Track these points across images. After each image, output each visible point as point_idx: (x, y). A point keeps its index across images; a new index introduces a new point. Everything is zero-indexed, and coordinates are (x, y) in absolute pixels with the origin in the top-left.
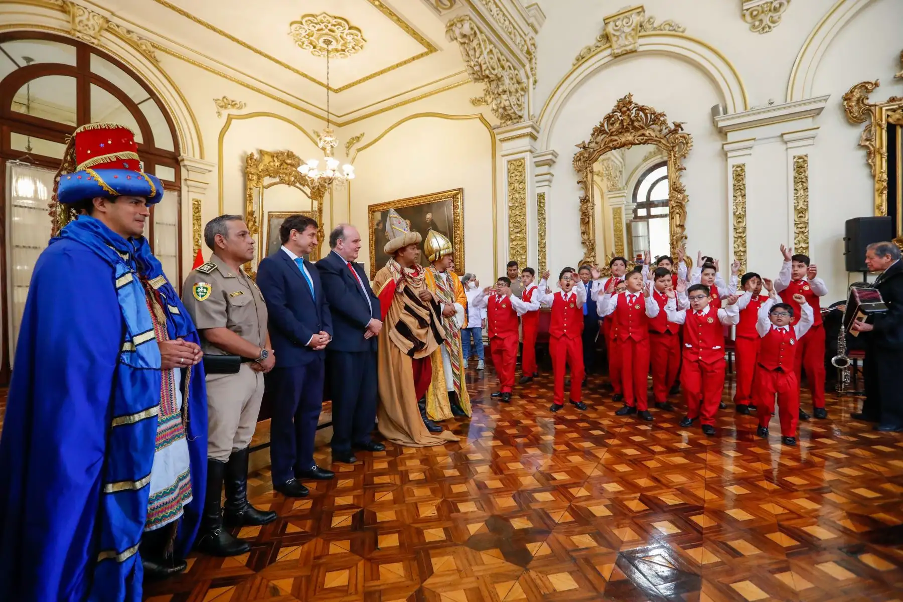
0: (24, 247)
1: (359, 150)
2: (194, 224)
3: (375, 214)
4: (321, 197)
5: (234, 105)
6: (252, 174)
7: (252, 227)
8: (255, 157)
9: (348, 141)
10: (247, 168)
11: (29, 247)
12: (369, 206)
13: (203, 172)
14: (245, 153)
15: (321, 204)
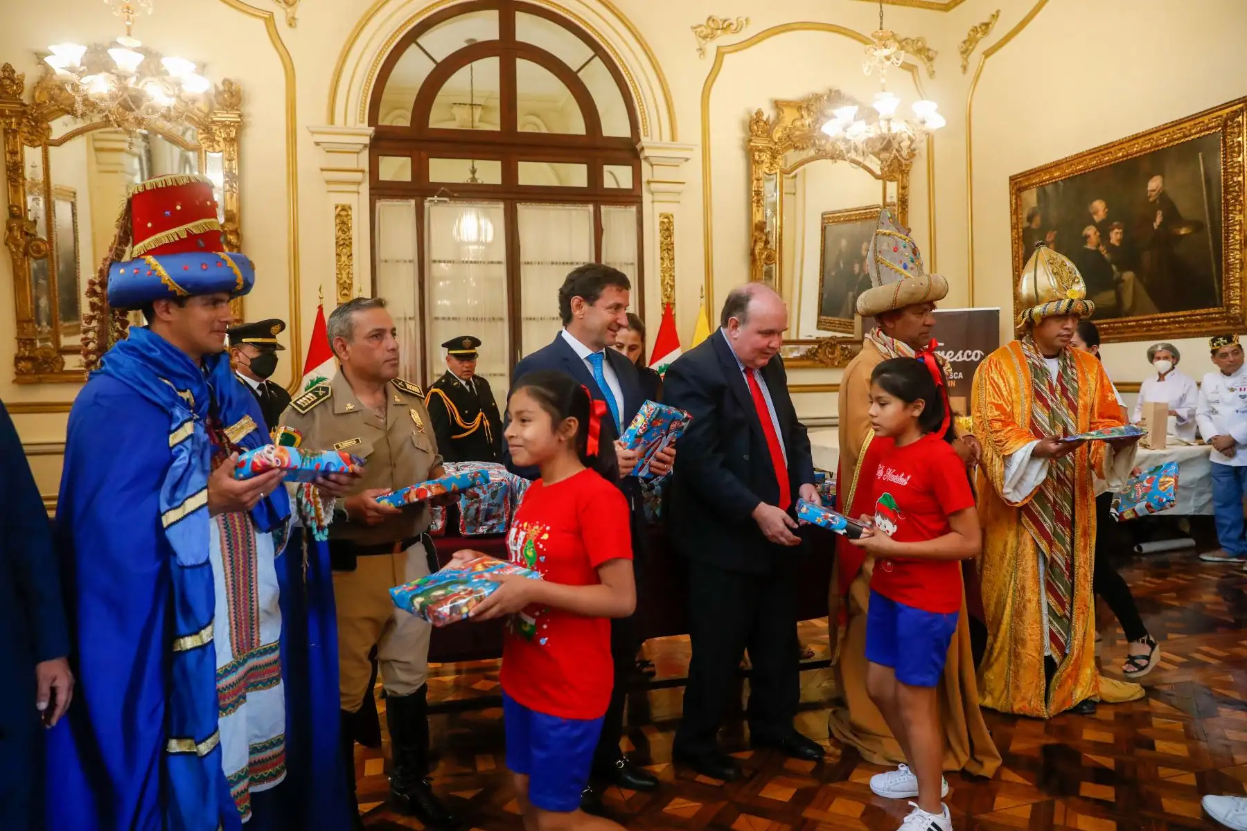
0: (444, 318)
1: (987, 54)
2: (662, 259)
3: (1025, 194)
4: (902, 172)
5: (726, 27)
6: (760, 151)
7: (761, 254)
8: (765, 118)
9: (965, 37)
10: (750, 141)
11: (449, 318)
12: (1012, 179)
13: (675, 163)
14: (749, 113)
15: (904, 188)
